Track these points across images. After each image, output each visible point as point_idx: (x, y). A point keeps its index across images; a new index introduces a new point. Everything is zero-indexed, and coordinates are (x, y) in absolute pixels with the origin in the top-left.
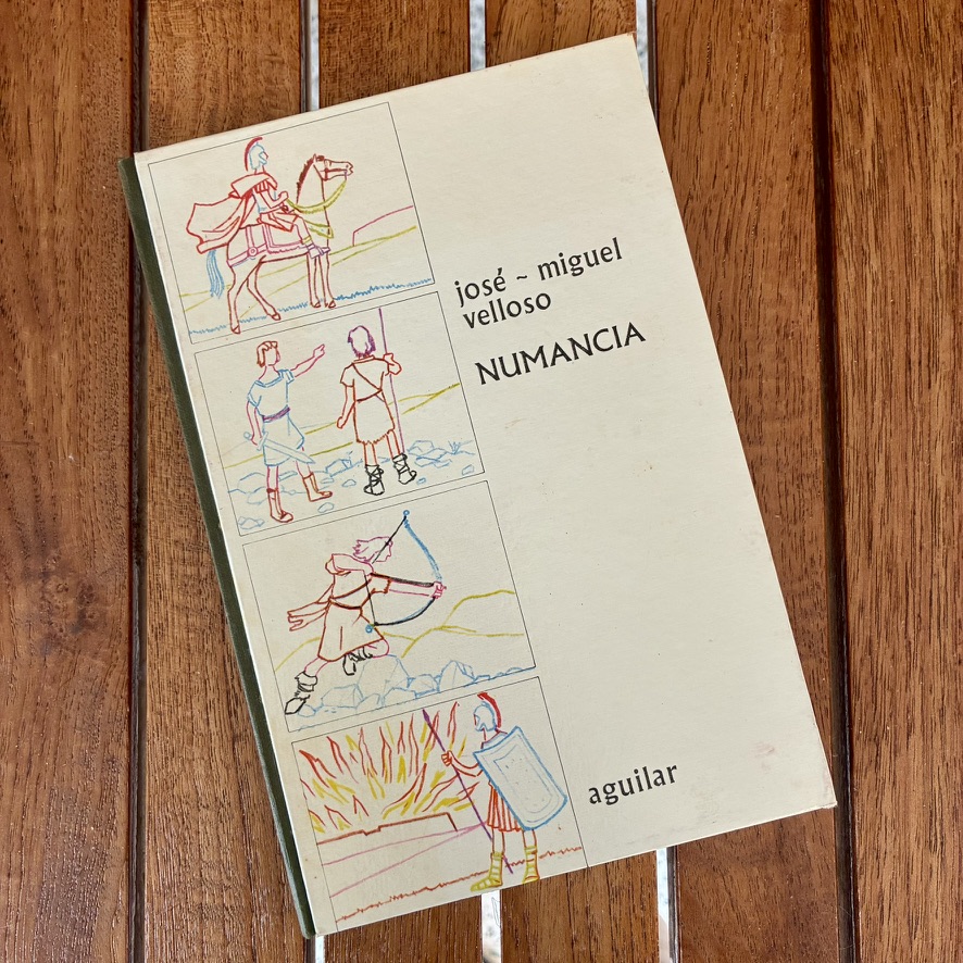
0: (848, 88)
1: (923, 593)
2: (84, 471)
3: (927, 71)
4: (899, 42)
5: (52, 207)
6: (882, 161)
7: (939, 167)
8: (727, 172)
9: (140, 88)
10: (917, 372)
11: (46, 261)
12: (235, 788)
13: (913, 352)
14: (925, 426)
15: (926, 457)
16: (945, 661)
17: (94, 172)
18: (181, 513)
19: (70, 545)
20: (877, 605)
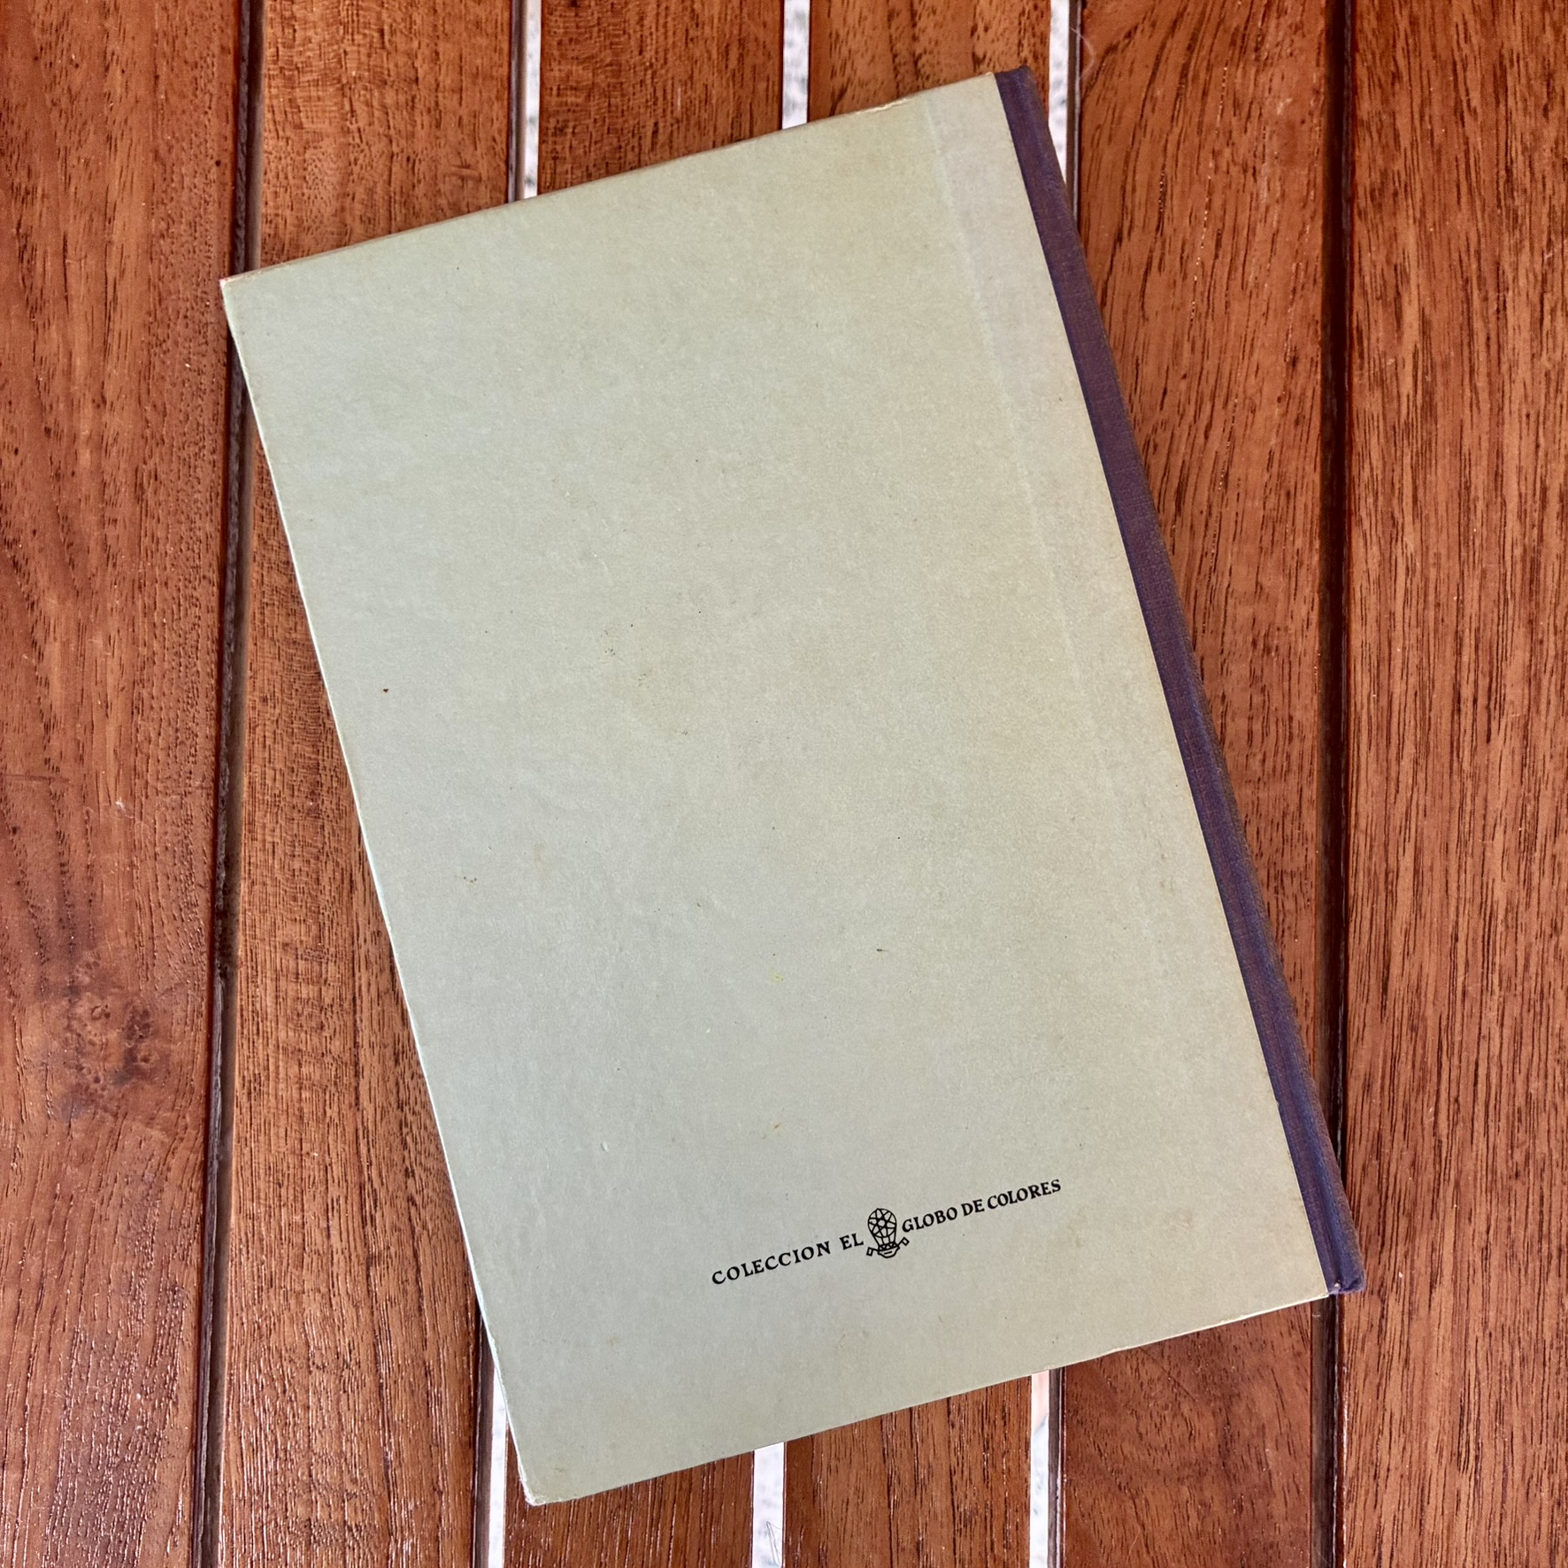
0: (1381, 258)
1: (1464, 1064)
2: (141, 827)
3: (1506, 237)
4: (1464, 189)
5: (98, 398)
6: (1429, 378)
7: (1517, 392)
8: (1183, 385)
9: (247, 209)
10: (1470, 716)
11: (88, 487)
12: (368, 1337)
13: (1464, 682)
14: (1479, 801)
15: (1478, 851)
16: (1494, 1172)
17: (169, 343)
18: (295, 899)
19: (115, 944)
20: (1392, 1081)
